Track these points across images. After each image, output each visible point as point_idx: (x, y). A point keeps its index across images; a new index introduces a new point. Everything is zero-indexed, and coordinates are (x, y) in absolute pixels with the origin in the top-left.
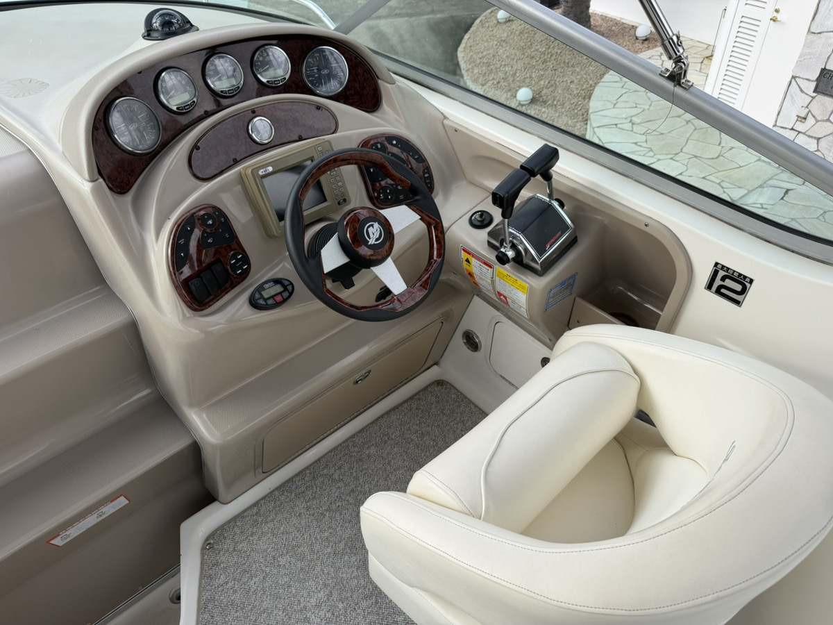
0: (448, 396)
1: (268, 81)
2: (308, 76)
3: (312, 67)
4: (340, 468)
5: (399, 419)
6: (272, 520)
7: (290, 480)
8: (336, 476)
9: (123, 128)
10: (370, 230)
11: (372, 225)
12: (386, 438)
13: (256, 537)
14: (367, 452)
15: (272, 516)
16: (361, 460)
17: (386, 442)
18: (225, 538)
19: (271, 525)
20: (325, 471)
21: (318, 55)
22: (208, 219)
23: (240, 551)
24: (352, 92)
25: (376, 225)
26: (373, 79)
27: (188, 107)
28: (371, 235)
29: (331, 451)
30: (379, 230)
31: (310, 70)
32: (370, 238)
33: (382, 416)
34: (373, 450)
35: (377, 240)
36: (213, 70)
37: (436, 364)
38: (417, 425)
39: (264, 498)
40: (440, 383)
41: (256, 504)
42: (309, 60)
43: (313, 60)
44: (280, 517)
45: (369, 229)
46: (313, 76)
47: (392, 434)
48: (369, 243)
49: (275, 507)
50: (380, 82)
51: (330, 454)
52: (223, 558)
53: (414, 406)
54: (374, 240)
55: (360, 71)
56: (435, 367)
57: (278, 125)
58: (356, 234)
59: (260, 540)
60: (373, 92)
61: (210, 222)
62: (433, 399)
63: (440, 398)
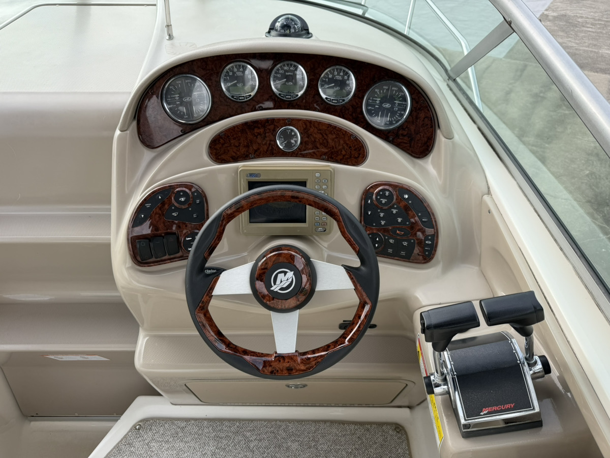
0: (395, 447)
1: (326, 98)
2: (367, 105)
3: (376, 98)
4: (260, 440)
5: (336, 435)
6: (186, 442)
7: (221, 420)
8: (252, 445)
9: (177, 98)
10: (281, 276)
11: (285, 273)
12: (313, 444)
13: (167, 446)
14: (289, 444)
15: (189, 439)
16: (279, 447)
17: (310, 447)
18: (151, 429)
19: (182, 445)
20: (248, 434)
21: (386, 87)
22: (182, 196)
23: (150, 448)
24: (405, 133)
25: (290, 274)
26: (432, 127)
27: (243, 98)
28: (278, 281)
29: (265, 420)
30: (290, 280)
31: (373, 100)
32: (275, 284)
33: (325, 421)
34: (295, 446)
35: (282, 289)
36: (281, 74)
37: (410, 407)
38: (347, 453)
39: (196, 420)
40: (399, 428)
41: (187, 420)
42: (376, 90)
43: (380, 92)
44: (192, 444)
45: (279, 275)
46: (374, 106)
47: (321, 444)
48: (272, 289)
49: (196, 433)
50: (438, 132)
51: (263, 422)
52: (137, 444)
53: (359, 433)
54: (279, 288)
55: (422, 115)
56: (407, 410)
57: (307, 139)
58: (264, 273)
59: (167, 451)
60: (426, 139)
61: (183, 199)
62: (380, 439)
63: (387, 443)
